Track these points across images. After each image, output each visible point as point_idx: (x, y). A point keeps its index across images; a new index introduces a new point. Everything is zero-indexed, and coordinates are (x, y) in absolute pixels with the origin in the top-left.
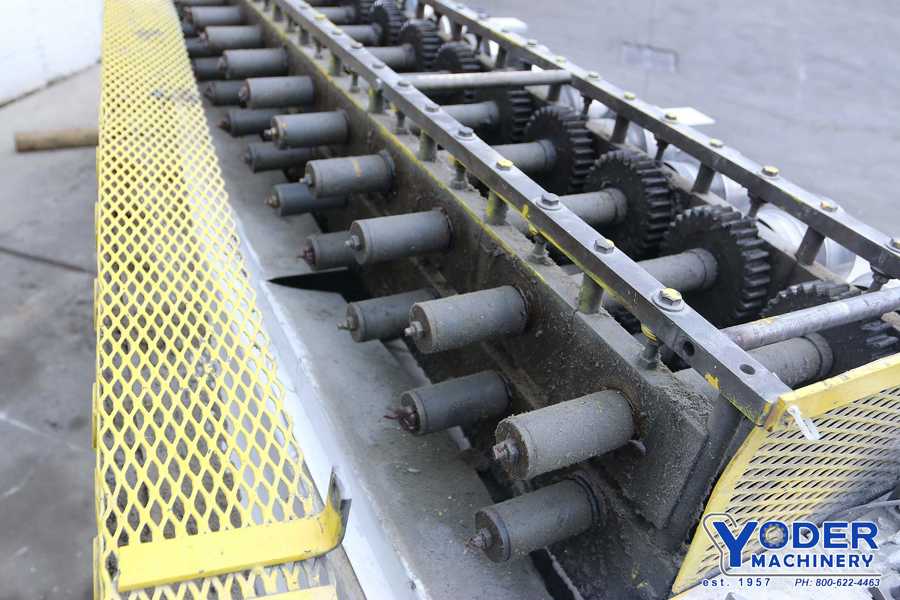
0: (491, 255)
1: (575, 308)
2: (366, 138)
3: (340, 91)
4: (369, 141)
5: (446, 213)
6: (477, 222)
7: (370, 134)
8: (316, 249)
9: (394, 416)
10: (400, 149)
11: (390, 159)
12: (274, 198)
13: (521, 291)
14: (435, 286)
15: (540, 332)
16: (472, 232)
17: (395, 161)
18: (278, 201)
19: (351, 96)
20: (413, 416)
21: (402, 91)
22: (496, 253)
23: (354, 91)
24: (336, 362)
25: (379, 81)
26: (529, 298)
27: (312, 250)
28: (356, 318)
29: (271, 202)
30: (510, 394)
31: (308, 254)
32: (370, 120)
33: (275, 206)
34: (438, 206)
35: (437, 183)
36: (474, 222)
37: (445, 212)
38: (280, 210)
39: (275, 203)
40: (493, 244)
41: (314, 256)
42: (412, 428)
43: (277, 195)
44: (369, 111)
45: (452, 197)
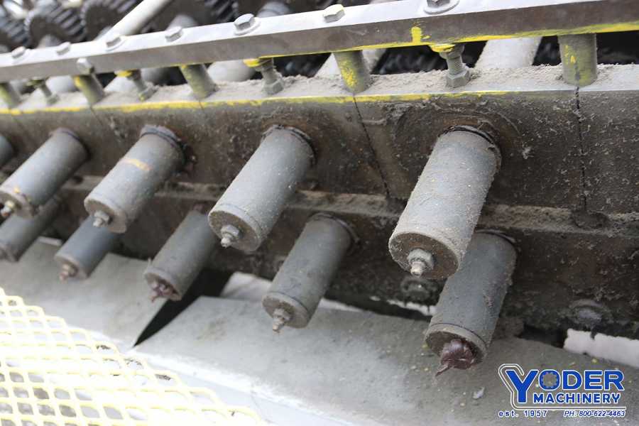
0: (389, 122)
1: (573, 88)
2: (112, 132)
3: (38, 113)
4: (117, 133)
5: (285, 126)
6: (341, 102)
7: (112, 125)
8: (164, 276)
9: (446, 366)
10: (166, 109)
11: (160, 129)
12: (66, 267)
13: (469, 128)
14: (319, 208)
15: (527, 150)
16: (340, 117)
17: (168, 127)
18: (73, 267)
19: (56, 108)
20: (465, 348)
21: (119, 48)
22: (397, 115)
23: (53, 101)
24: (284, 361)
25: (81, 61)
26: (486, 127)
27: (161, 282)
28: (284, 306)
29: (66, 273)
30: (513, 240)
31: (161, 289)
32: (101, 110)
33: (74, 274)
34: (267, 127)
35: (248, 104)
36: (334, 105)
37: (282, 126)
38: (82, 273)
39: (73, 271)
40: (385, 109)
41: (168, 286)
42: (473, 361)
43: (67, 262)
44: (91, 105)
45: (282, 103)
